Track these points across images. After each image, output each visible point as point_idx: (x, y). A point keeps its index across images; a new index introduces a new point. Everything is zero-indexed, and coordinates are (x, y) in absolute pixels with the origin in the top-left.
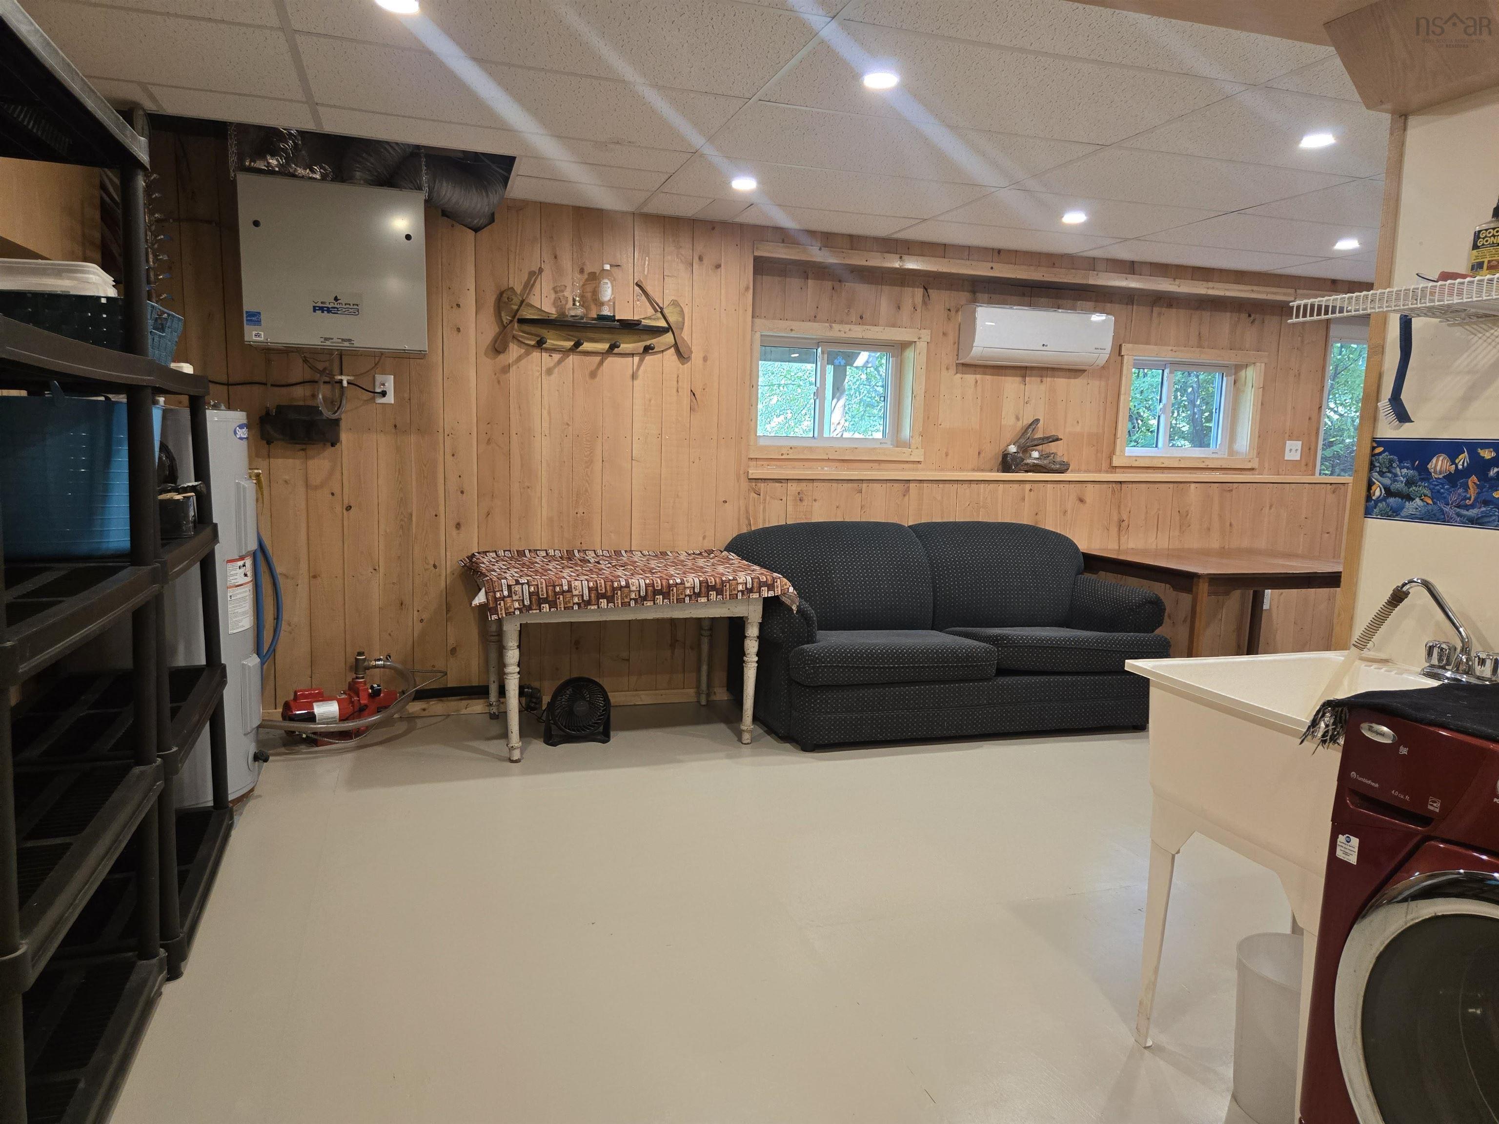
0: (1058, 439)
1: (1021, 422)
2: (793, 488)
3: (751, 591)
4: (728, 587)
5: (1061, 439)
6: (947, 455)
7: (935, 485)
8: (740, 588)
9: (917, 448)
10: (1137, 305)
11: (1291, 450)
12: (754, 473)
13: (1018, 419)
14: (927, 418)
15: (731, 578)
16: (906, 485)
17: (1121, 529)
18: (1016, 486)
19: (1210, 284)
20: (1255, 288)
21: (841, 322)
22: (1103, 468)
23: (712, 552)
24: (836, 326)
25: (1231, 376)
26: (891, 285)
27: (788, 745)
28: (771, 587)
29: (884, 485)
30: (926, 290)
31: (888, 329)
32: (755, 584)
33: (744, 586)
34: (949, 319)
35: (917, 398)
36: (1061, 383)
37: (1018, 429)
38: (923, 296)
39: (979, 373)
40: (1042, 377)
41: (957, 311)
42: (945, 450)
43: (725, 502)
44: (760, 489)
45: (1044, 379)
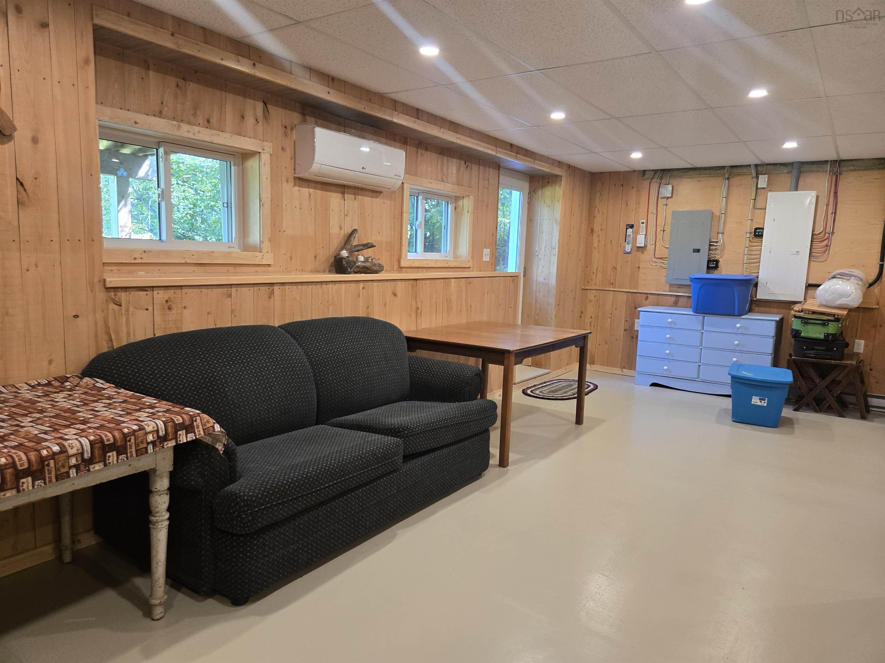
0: (373, 246)
1: (343, 231)
2: (160, 296)
3: (164, 439)
4: (133, 440)
5: (375, 246)
6: (291, 258)
7: (295, 287)
8: (150, 438)
9: (268, 252)
10: (409, 146)
11: (486, 254)
12: (113, 280)
13: (341, 228)
14: (274, 224)
15: (135, 427)
16: (271, 288)
17: (418, 314)
18: (353, 285)
19: (459, 136)
20: (479, 143)
21: (189, 123)
22: (395, 269)
23: (64, 379)
24: (185, 127)
25: (453, 204)
26: (234, 93)
27: (211, 602)
28: (189, 428)
29: (252, 289)
30: (265, 104)
31: (235, 137)
32: (170, 430)
33: (155, 435)
34: (286, 136)
35: (265, 206)
36: (367, 200)
37: (342, 237)
38: (264, 111)
39: (311, 188)
40: (355, 194)
41: (292, 129)
42: (290, 254)
43: (76, 316)
44: (120, 299)
45: (357, 197)
